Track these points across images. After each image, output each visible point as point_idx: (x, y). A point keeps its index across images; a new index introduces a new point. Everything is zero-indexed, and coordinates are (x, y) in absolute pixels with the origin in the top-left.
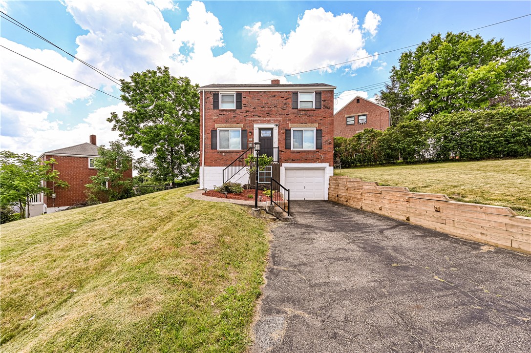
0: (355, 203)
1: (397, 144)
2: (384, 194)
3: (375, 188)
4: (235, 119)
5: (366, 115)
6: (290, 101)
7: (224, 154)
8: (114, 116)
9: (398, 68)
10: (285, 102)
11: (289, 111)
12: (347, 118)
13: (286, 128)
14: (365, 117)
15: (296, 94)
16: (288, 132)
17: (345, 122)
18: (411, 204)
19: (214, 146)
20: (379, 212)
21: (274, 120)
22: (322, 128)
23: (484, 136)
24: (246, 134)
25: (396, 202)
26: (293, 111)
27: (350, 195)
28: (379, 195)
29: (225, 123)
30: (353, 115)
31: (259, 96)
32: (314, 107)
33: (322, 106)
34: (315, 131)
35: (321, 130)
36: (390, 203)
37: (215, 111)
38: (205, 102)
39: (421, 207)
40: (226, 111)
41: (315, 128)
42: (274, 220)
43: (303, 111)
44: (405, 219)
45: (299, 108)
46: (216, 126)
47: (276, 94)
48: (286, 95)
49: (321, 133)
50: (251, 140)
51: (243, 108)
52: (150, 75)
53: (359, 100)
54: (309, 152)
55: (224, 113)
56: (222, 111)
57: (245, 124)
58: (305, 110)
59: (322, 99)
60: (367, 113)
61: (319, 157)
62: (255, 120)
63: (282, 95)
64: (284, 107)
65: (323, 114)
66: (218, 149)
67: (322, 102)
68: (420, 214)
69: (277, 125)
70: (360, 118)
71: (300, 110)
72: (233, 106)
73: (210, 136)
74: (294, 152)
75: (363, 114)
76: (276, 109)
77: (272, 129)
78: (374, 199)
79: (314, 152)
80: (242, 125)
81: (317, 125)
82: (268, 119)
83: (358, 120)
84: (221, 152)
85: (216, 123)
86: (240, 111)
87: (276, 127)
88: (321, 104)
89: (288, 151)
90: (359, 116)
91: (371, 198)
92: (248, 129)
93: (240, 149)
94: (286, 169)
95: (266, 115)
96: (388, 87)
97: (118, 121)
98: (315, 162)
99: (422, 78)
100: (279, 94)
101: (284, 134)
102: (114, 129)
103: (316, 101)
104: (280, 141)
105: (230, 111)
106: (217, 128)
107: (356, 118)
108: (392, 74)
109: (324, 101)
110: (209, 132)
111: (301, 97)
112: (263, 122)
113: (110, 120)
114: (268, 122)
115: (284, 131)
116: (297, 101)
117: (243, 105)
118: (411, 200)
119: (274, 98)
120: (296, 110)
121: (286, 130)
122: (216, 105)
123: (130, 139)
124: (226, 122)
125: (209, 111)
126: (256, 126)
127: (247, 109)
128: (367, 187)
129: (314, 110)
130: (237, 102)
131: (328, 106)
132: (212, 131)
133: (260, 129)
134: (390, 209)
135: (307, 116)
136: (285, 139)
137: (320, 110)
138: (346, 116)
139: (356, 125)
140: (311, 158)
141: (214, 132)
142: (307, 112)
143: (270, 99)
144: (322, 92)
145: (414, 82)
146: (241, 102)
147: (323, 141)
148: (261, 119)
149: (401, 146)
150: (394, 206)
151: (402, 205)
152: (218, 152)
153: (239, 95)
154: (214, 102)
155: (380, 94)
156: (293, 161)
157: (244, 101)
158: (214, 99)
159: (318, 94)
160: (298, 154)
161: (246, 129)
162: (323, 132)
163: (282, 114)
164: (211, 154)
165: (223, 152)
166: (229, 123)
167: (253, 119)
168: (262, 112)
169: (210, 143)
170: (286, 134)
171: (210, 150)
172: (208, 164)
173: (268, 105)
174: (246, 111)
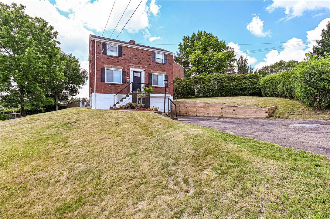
0: (192, 114)
2: (210, 107)
3: (205, 105)
4: (118, 63)
6: (151, 57)
7: (110, 85)
9: (182, 44)
10: (148, 57)
11: (151, 63)
15: (154, 53)
18: (223, 109)
19: (103, 80)
20: (207, 115)
21: (142, 67)
22: (168, 75)
23: (227, 86)
24: (125, 74)
25: (216, 110)
26: (153, 63)
27: (189, 110)
28: (207, 108)
29: (111, 65)
31: (133, 51)
32: (163, 63)
33: (168, 63)
34: (164, 76)
35: (167, 76)
36: (213, 110)
37: (104, 55)
38: (97, 49)
39: (227, 110)
40: (112, 57)
44: (220, 116)
46: (104, 66)
48: (149, 53)
49: (167, 77)
50: (129, 78)
51: (123, 56)
54: (161, 87)
55: (110, 58)
56: (109, 56)
57: (124, 67)
58: (159, 64)
59: (168, 59)
61: (166, 91)
62: (131, 66)
63: (147, 53)
64: (148, 60)
65: (168, 67)
66: (106, 82)
68: (227, 113)
71: (157, 63)
72: (116, 54)
73: (100, 72)
74: (153, 87)
76: (143, 60)
77: (140, 72)
78: (204, 110)
79: (164, 88)
80: (123, 67)
82: (139, 66)
84: (108, 84)
85: (105, 64)
86: (121, 58)
87: (143, 71)
88: (167, 61)
89: (150, 86)
91: (202, 110)
92: (126, 70)
93: (121, 83)
95: (138, 64)
98: (164, 94)
100: (145, 52)
103: (164, 59)
104: (146, 80)
105: (115, 57)
106: (105, 67)
108: (179, 47)
110: (100, 69)
111: (157, 56)
112: (136, 67)
114: (139, 68)
115: (148, 74)
116: (155, 58)
117: (123, 55)
118: (223, 108)
119: (142, 54)
120: (154, 63)
121: (149, 74)
122: (105, 53)
124: (112, 64)
125: (99, 55)
126: (132, 69)
127: (126, 57)
128: (200, 105)
129: (163, 64)
130: (119, 52)
131: (170, 63)
132: (101, 69)
133: (134, 72)
134: (213, 113)
135: (160, 67)
136: (149, 79)
137: (167, 65)
140: (162, 91)
141: (103, 70)
142: (160, 65)
143: (140, 54)
144: (168, 55)
145: (192, 54)
146: (122, 52)
147: (168, 82)
148: (135, 65)
150: (215, 112)
151: (219, 110)
152: (106, 84)
153: (120, 48)
156: (153, 92)
157: (124, 52)
158: (103, 47)
159: (166, 55)
160: (156, 88)
161: (125, 70)
162: (168, 77)
163: (147, 64)
164: (101, 85)
165: (110, 84)
166: (114, 65)
167: (129, 64)
168: (135, 61)
169: (100, 77)
170: (149, 76)
171: (100, 82)
172: (98, 92)
173: (138, 57)
174: (125, 59)
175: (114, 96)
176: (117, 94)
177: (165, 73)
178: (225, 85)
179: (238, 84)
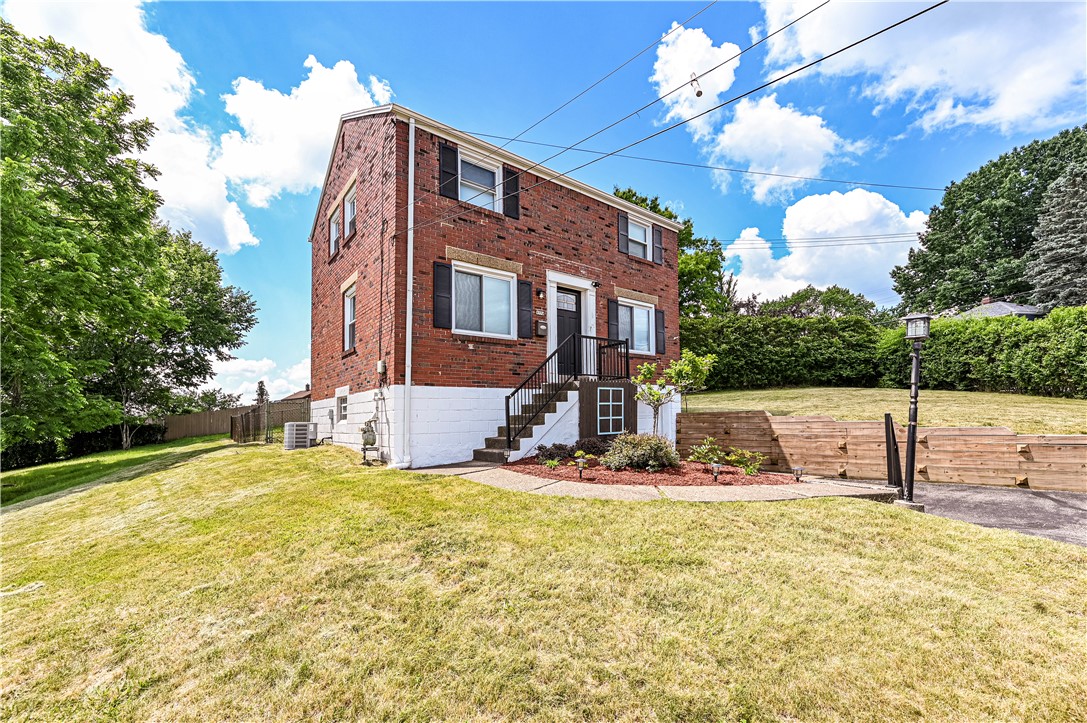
4: (503, 245)
6: (614, 233)
7: (471, 346)
10: (606, 230)
11: (613, 256)
13: (609, 297)
15: (624, 217)
16: (613, 305)
19: (440, 317)
21: (586, 269)
22: (664, 308)
23: (776, 354)
24: (529, 294)
26: (621, 257)
29: (475, 250)
32: (649, 259)
33: (663, 261)
34: (653, 312)
35: (662, 312)
37: (447, 202)
38: (417, 165)
40: (480, 212)
41: (653, 306)
43: (636, 261)
45: (630, 254)
46: (449, 250)
48: (607, 215)
49: (663, 319)
50: (541, 313)
51: (521, 217)
54: (644, 357)
55: (472, 216)
56: (466, 207)
57: (527, 265)
58: (639, 262)
59: (663, 245)
62: (549, 261)
63: (602, 213)
64: (604, 243)
65: (665, 279)
66: (455, 329)
69: (593, 285)
71: (632, 259)
72: (495, 205)
73: (429, 281)
76: (590, 242)
77: (578, 293)
79: (653, 358)
80: (519, 267)
82: (577, 264)
84: (466, 339)
85: (449, 243)
86: (515, 223)
87: (591, 288)
88: (660, 255)
92: (534, 281)
93: (514, 336)
95: (572, 256)
100: (597, 207)
101: (606, 310)
103: (653, 247)
104: (600, 324)
105: (488, 215)
106: (450, 260)
109: (666, 250)
110: (429, 267)
111: (633, 231)
112: (566, 269)
114: (576, 272)
115: (606, 302)
116: (627, 238)
117: (521, 210)
120: (625, 258)
121: (610, 301)
122: (450, 190)
124: (479, 248)
126: (554, 277)
127: (530, 223)
129: (650, 265)
130: (505, 196)
131: (670, 263)
132: (436, 265)
133: (561, 289)
135: (641, 275)
136: (609, 323)
137: (659, 268)
141: (441, 271)
142: (643, 268)
143: (579, 213)
144: (662, 230)
146: (516, 198)
147: (667, 336)
148: (562, 260)
152: (456, 337)
153: (511, 176)
154: (442, 171)
157: (525, 200)
158: (442, 162)
159: (657, 231)
160: (631, 362)
161: (529, 280)
162: (666, 317)
163: (602, 260)
164: (433, 343)
165: (470, 341)
166: (485, 252)
167: (544, 255)
168: (564, 244)
169: (430, 307)
170: (609, 309)
171: (429, 330)
172: (422, 377)
173: (574, 226)
174: (529, 229)
175: (508, 398)
176: (521, 387)
177: (656, 299)
178: (771, 352)
179: (808, 349)
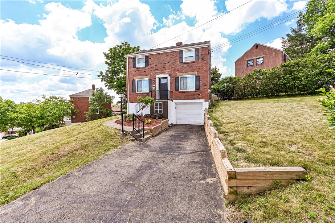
1: (278, 81)
4: (145, 73)
5: (263, 57)
6: (178, 58)
7: (139, 95)
8: (101, 73)
9: (305, 13)
10: (175, 58)
11: (177, 64)
12: (248, 61)
13: (176, 76)
14: (262, 59)
15: (181, 52)
16: (176, 79)
17: (246, 64)
19: (134, 91)
21: (168, 72)
22: (199, 75)
24: (151, 82)
26: (180, 64)
30: (252, 58)
31: (158, 57)
32: (194, 60)
33: (200, 59)
34: (195, 77)
37: (134, 69)
38: (129, 64)
40: (140, 68)
41: (195, 75)
42: (133, 140)
43: (186, 63)
45: (184, 62)
46: (135, 78)
47: (169, 54)
48: (175, 54)
50: (154, 85)
51: (149, 65)
52: (119, 48)
53: (257, 46)
54: (190, 92)
55: (139, 69)
56: (138, 68)
57: (151, 75)
58: (188, 63)
59: (200, 54)
60: (264, 56)
61: (197, 95)
62: (156, 73)
63: (173, 54)
64: (174, 62)
65: (201, 65)
66: (136, 92)
67: (200, 56)
69: (169, 75)
70: (258, 60)
71: (185, 63)
72: (143, 65)
73: (131, 84)
74: (181, 92)
75: (261, 56)
76: (169, 64)
77: (167, 78)
79: (194, 91)
80: (149, 76)
81: (196, 73)
82: (164, 71)
83: (257, 62)
84: (138, 94)
85: (135, 76)
86: (148, 67)
89: (177, 92)
90: (257, 59)
92: (152, 79)
93: (148, 92)
94: (176, 104)
95: (163, 69)
96: (294, 31)
97: (103, 76)
98: (195, 99)
99: (325, 18)
100: (171, 53)
101: (174, 81)
102: (102, 81)
103: (195, 56)
104: (172, 85)
105: (142, 68)
107: (255, 60)
108: (299, 19)
109: (201, 55)
110: (131, 82)
111: (185, 54)
112: (161, 73)
113: (99, 76)
114: (164, 73)
115: (174, 78)
116: (182, 58)
117: (149, 64)
119: (168, 57)
120: (182, 64)
121: (176, 78)
122: (135, 66)
123: (109, 86)
124: (140, 75)
125: (130, 69)
126: (157, 76)
127: (151, 66)
129: (194, 62)
130: (145, 62)
131: (204, 58)
132: (133, 81)
133: (160, 78)
135: (189, 67)
136: (175, 84)
137: (198, 62)
138: (247, 60)
139: (254, 66)
140: (192, 96)
141: (134, 82)
143: (165, 58)
144: (199, 49)
146: (148, 62)
147: (201, 84)
148: (160, 71)
149: (281, 82)
152: (136, 94)
153: (147, 57)
154: (133, 63)
155: (286, 37)
156: (180, 98)
157: (150, 61)
158: (133, 61)
159: (197, 50)
160: (184, 93)
162: (200, 77)
163: (173, 67)
164: (133, 95)
166: (142, 76)
167: (155, 72)
168: (160, 67)
169: (132, 89)
171: (132, 93)
172: (131, 101)
173: (164, 62)
174: (151, 67)
175: (136, 105)
176: (139, 102)
